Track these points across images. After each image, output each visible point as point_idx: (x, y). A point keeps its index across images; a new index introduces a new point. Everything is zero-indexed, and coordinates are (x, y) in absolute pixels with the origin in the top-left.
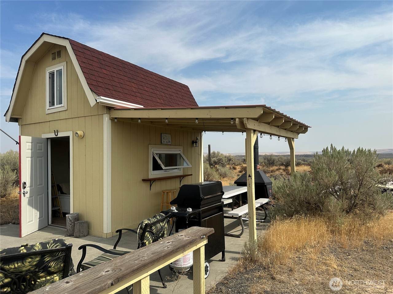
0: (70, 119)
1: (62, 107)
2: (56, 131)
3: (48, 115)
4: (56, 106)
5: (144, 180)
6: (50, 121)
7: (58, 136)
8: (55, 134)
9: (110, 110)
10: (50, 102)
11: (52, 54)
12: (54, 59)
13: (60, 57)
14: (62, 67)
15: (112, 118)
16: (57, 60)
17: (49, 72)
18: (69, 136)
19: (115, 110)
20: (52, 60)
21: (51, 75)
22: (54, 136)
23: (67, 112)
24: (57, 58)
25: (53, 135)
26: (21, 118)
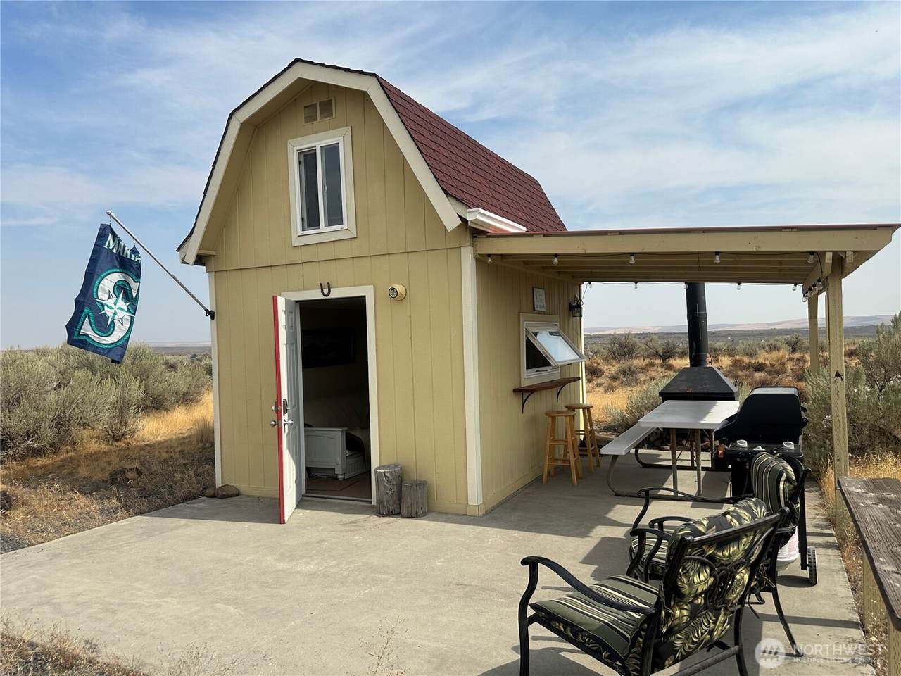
0: (365, 259)
1: (342, 230)
2: (325, 285)
3: (298, 250)
4: (323, 227)
5: (516, 391)
6: (303, 263)
7: (331, 296)
8: (322, 292)
9: (476, 237)
10: (303, 219)
11: (305, 107)
12: (311, 118)
13: (331, 115)
14: (339, 140)
15: (479, 255)
16: (321, 122)
17: (298, 150)
18: (365, 297)
19: (488, 237)
20: (306, 122)
21: (303, 156)
22: (321, 297)
23: (354, 242)
24: (321, 118)
25: (316, 295)
26: (214, 256)
